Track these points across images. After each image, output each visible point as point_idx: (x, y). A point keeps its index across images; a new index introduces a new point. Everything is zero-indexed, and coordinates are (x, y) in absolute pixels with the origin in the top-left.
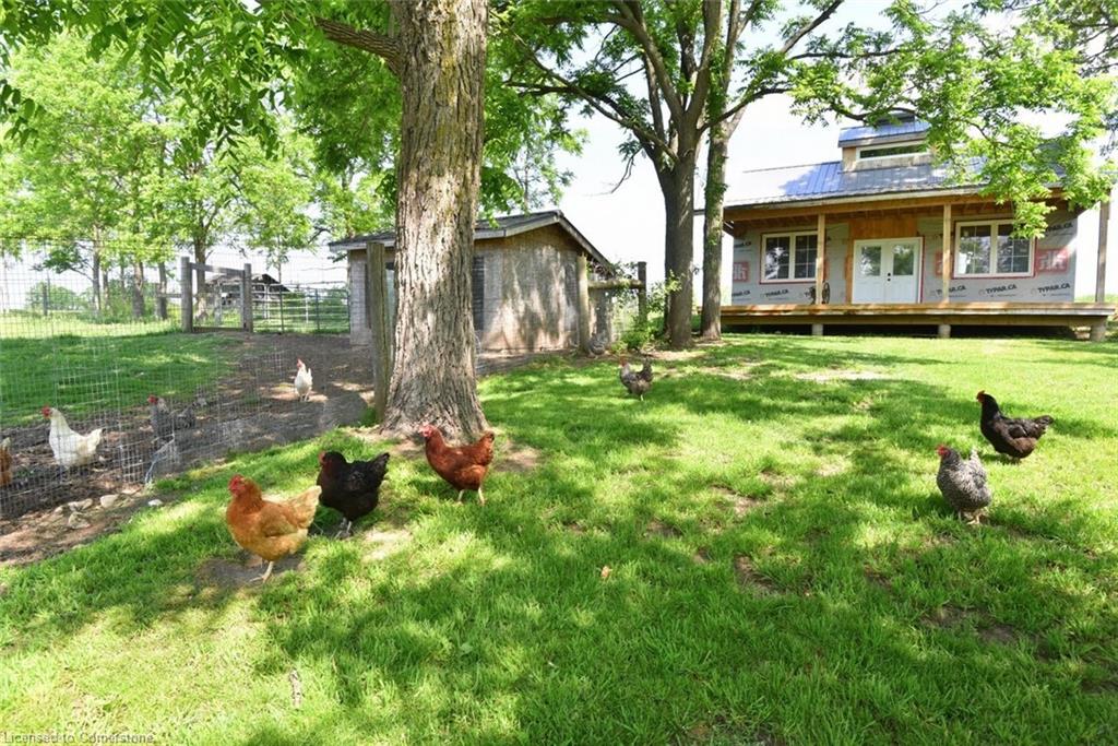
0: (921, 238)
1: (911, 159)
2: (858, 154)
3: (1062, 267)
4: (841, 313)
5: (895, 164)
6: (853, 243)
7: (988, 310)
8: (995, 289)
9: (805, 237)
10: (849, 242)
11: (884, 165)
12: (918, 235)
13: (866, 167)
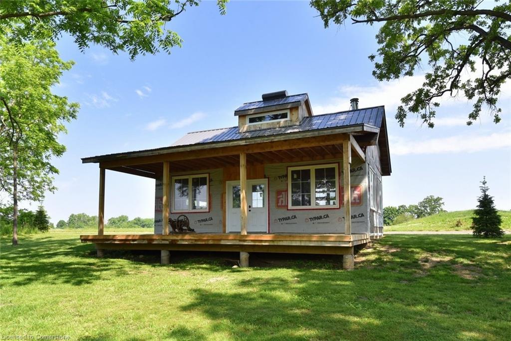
0: (267, 179)
1: (279, 123)
2: (248, 120)
3: (358, 201)
4: (167, 242)
5: (269, 127)
6: (225, 183)
7: (261, 241)
8: (315, 218)
9: (198, 179)
10: (223, 182)
11: (263, 128)
12: (265, 177)
13: (252, 129)
